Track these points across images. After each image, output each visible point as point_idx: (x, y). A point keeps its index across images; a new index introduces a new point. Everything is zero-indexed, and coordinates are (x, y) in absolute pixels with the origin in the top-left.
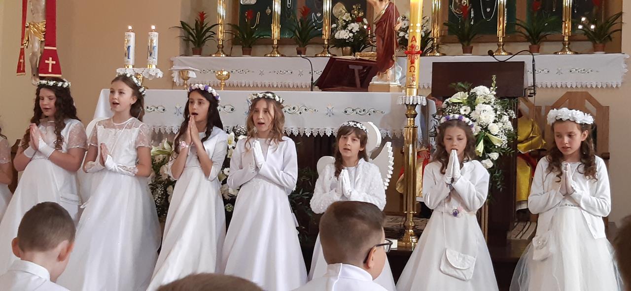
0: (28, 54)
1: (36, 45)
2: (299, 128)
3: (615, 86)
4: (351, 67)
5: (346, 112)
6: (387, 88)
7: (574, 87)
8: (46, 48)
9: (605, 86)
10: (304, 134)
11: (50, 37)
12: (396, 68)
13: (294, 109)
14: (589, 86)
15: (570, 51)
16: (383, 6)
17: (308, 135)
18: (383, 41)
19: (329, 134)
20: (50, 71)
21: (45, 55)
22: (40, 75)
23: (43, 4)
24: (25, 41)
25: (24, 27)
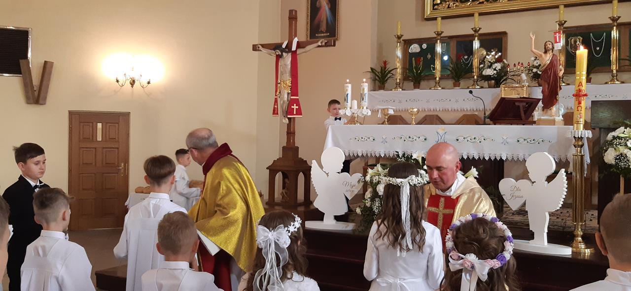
0: (280, 102)
1: (286, 96)
2: (479, 154)
4: (517, 104)
5: (518, 141)
6: (553, 122)
8: (292, 97)
10: (484, 158)
11: (294, 90)
13: (475, 138)
16: (548, 58)
18: (549, 85)
19: (504, 159)
20: (295, 113)
21: (291, 102)
22: (289, 116)
23: (290, 67)
24: (278, 93)
25: (277, 83)
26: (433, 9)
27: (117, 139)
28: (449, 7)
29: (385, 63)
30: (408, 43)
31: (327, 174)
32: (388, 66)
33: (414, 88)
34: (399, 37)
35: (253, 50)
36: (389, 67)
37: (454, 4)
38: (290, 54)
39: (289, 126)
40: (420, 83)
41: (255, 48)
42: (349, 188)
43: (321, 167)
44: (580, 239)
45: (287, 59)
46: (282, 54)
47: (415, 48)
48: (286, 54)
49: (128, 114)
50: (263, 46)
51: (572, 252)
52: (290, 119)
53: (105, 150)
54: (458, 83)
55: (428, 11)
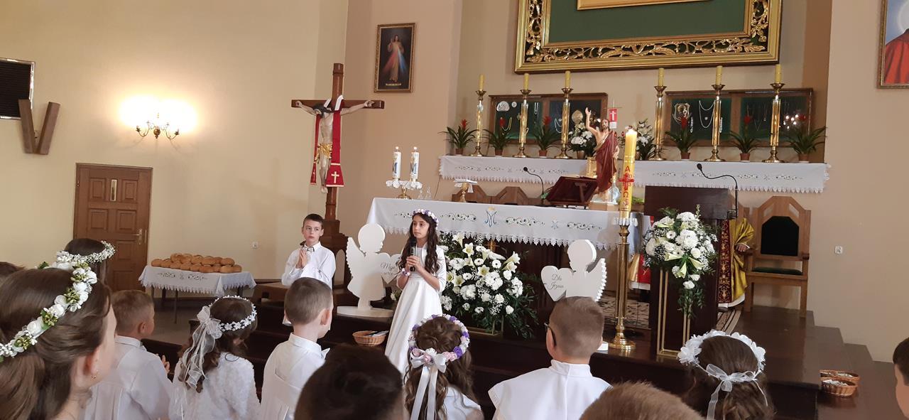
0: (318, 168)
1: (325, 162)
2: (529, 237)
3: (817, 192)
4: (577, 184)
5: (570, 225)
6: (605, 207)
7: (780, 191)
8: (332, 164)
9: (807, 191)
10: (533, 243)
11: (335, 156)
12: (614, 189)
13: (525, 221)
14: (793, 191)
15: (777, 159)
16: (603, 137)
17: (536, 243)
18: (603, 165)
19: (553, 244)
20: (335, 182)
21: (332, 170)
22: (327, 186)
23: (331, 128)
24: (316, 159)
25: (316, 147)
26: (526, 61)
27: (135, 199)
28: (543, 60)
29: (464, 123)
30: (496, 99)
31: (365, 253)
32: (467, 127)
33: (496, 155)
34: (481, 94)
35: (292, 106)
36: (469, 128)
37: (549, 57)
38: (332, 114)
39: (329, 196)
40: (502, 149)
41: (294, 104)
42: (388, 270)
43: (358, 246)
44: (622, 334)
45: (329, 120)
46: (323, 114)
47: (503, 106)
48: (328, 114)
49: (150, 170)
50: (304, 102)
51: (609, 348)
52: (328, 188)
53: (120, 212)
54: (544, 151)
55: (520, 63)
